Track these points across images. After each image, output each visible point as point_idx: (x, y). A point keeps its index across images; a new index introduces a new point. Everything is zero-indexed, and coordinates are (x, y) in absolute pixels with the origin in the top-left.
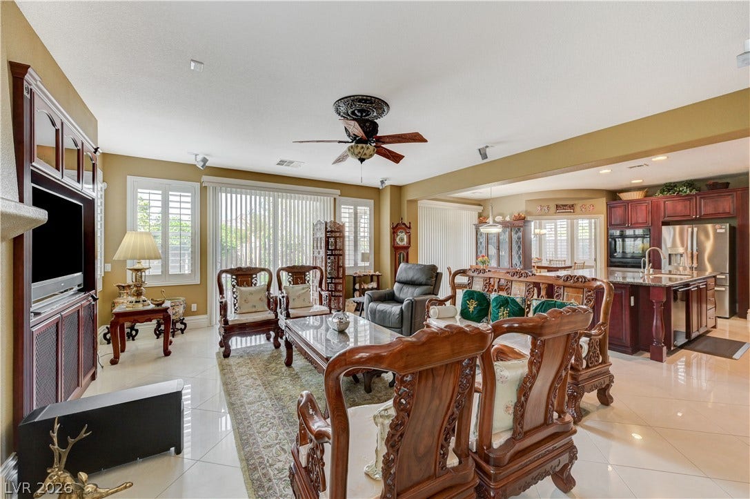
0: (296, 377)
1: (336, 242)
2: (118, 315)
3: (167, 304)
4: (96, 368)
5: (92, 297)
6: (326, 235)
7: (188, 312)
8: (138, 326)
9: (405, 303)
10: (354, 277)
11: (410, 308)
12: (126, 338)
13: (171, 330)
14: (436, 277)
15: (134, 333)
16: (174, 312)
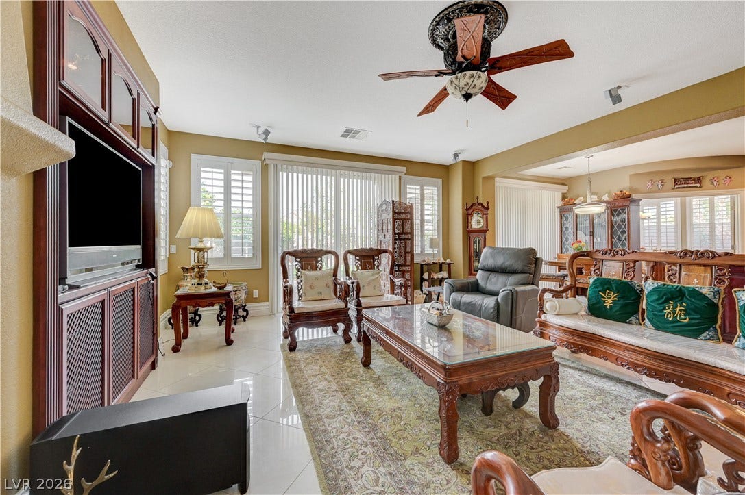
0: (379, 383)
1: (403, 225)
2: (180, 298)
3: (229, 288)
4: (157, 356)
5: (151, 274)
6: (393, 217)
7: (250, 298)
8: (202, 311)
9: (501, 294)
10: (422, 265)
11: (510, 301)
12: (190, 323)
13: (233, 317)
14: (536, 263)
15: (197, 318)
16: (236, 297)
